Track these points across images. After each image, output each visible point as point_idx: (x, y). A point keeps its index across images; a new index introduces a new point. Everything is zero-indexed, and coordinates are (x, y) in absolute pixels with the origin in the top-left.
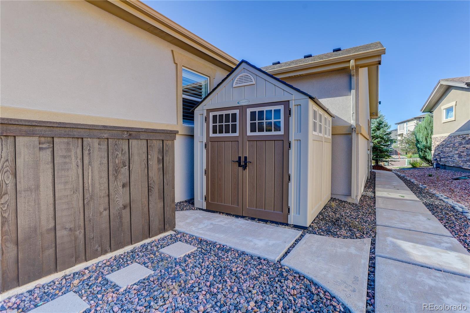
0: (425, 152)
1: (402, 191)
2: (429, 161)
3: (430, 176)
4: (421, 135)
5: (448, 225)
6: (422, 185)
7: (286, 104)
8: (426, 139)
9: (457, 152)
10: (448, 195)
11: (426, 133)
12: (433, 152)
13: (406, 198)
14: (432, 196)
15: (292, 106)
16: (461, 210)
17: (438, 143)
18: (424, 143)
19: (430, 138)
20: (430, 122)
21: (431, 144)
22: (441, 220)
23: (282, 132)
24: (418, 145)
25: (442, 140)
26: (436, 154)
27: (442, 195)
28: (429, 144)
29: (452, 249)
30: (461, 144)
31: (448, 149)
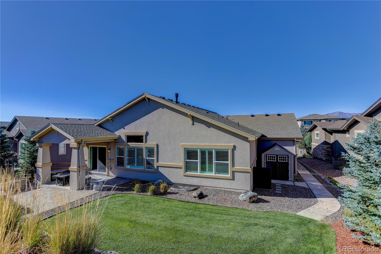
0: (309, 150)
1: (306, 171)
2: (310, 154)
3: (312, 163)
4: (307, 142)
5: (318, 179)
6: (310, 168)
7: (288, 156)
8: (309, 144)
9: (321, 153)
10: (318, 172)
11: (309, 141)
12: (312, 151)
13: (307, 173)
14: (314, 172)
15: (289, 156)
16: (320, 176)
17: (314, 147)
18: (308, 146)
19: (311, 144)
20: (311, 136)
21: (311, 146)
22: (316, 178)
23: (287, 161)
24: (306, 147)
25: (316, 146)
26: (314, 152)
27: (316, 172)
28: (310, 146)
29: (318, 183)
30: (322, 150)
31: (318, 150)
